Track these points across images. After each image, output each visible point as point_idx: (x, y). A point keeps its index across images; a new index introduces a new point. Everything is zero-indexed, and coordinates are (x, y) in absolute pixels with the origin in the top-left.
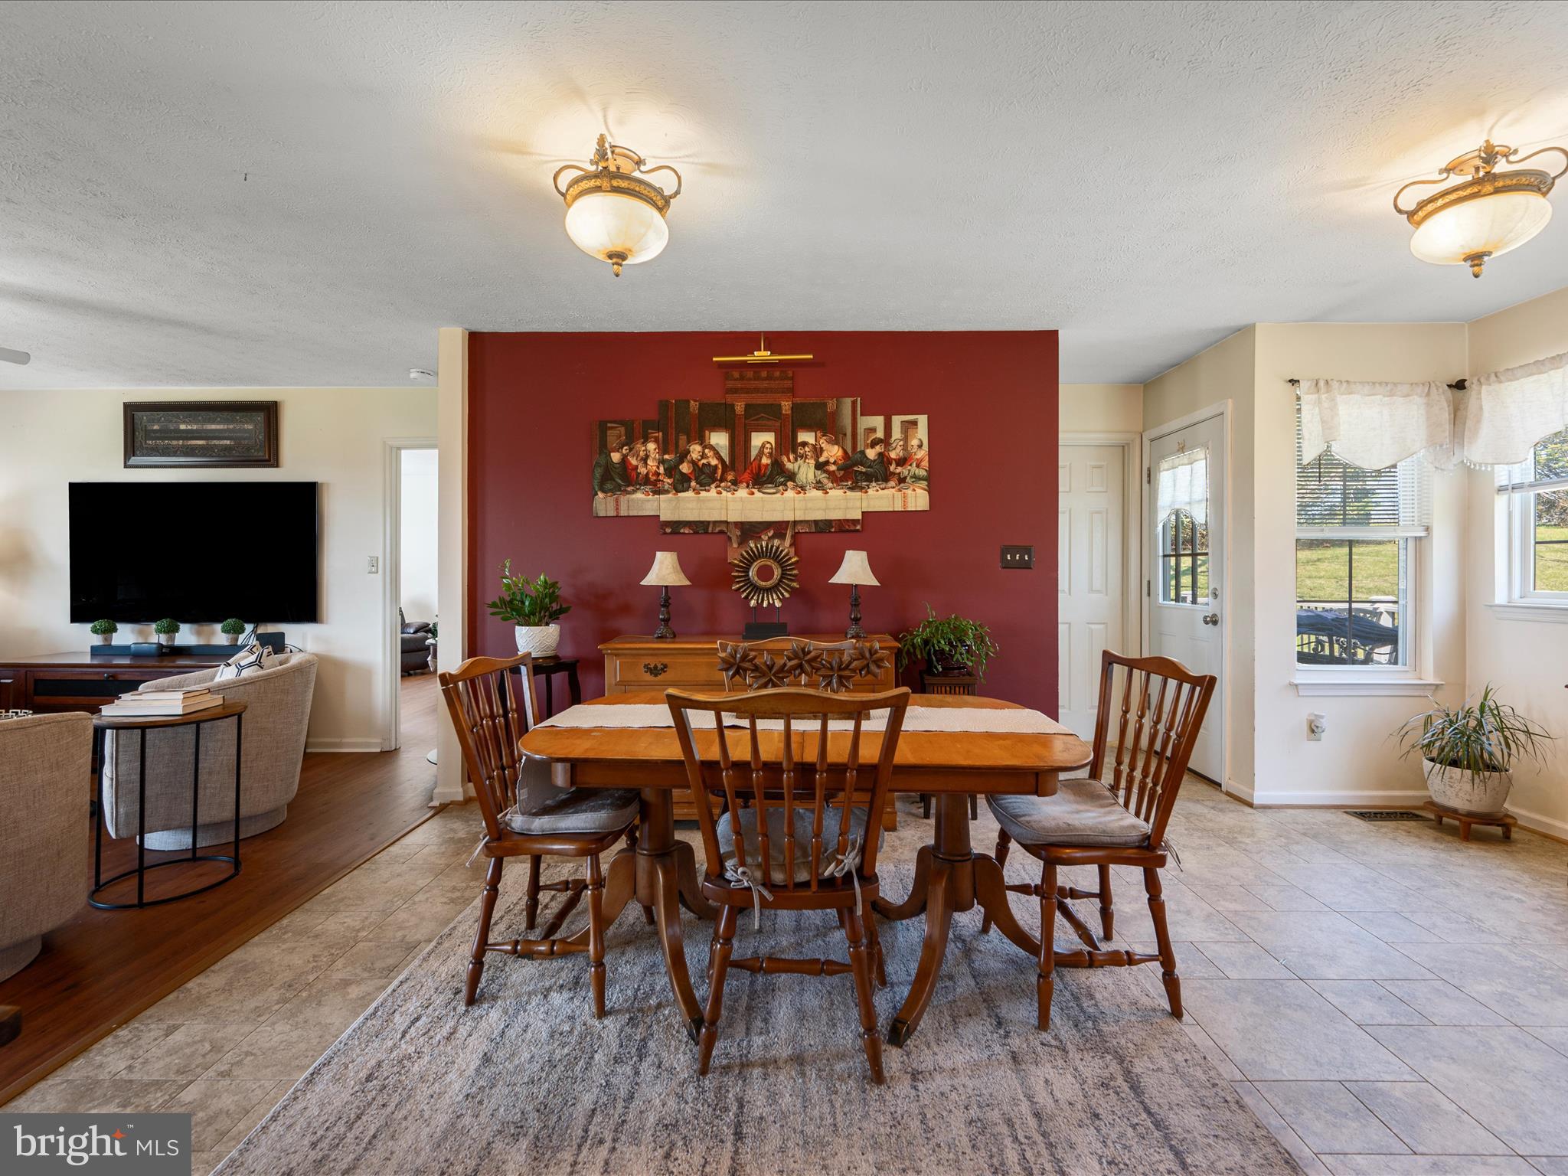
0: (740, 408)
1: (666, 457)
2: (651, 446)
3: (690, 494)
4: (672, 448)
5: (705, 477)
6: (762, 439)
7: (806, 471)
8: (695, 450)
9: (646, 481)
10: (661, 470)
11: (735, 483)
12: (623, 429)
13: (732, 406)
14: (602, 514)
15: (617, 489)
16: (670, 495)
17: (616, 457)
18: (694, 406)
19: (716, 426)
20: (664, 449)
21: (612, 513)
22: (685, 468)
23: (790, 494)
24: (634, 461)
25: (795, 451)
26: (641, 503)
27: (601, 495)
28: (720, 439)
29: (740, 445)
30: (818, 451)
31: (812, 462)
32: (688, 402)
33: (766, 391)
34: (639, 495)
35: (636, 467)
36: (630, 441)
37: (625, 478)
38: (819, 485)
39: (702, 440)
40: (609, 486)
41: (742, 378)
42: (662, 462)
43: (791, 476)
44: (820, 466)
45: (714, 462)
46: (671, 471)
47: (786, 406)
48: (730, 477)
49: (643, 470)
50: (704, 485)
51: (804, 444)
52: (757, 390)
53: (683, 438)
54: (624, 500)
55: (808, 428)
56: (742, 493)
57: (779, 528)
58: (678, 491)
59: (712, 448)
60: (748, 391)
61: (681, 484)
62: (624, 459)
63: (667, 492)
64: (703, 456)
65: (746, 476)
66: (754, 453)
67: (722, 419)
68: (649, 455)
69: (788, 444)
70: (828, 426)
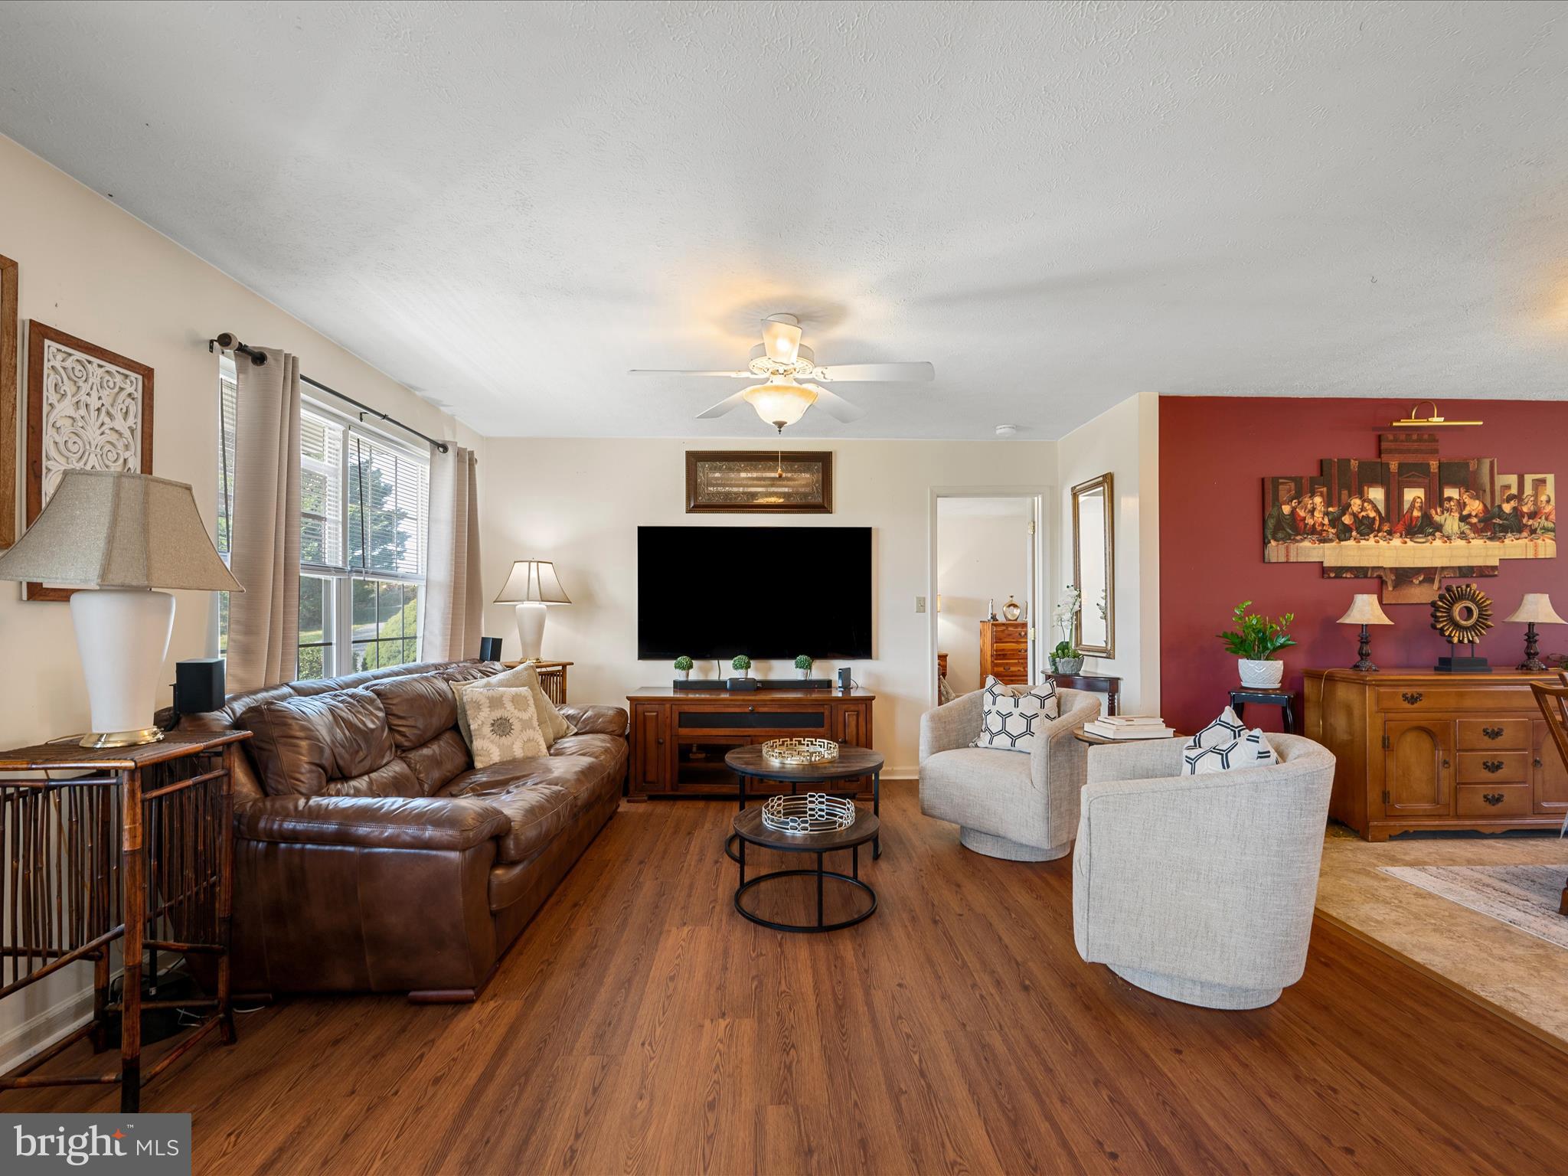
0: (1394, 466)
1: (1330, 509)
2: (1318, 500)
3: (1351, 542)
4: (1335, 501)
5: (1365, 527)
6: (1413, 495)
7: (1451, 523)
8: (1356, 503)
9: (1313, 531)
10: (1326, 521)
11: (1390, 533)
12: (1293, 485)
13: (1388, 464)
14: (1274, 560)
15: (1288, 538)
16: (1334, 544)
17: (1286, 509)
18: (1354, 464)
19: (1373, 483)
20: (1328, 503)
21: (1283, 559)
22: (1347, 519)
23: (1438, 543)
24: (1302, 513)
25: (1441, 506)
26: (1309, 550)
27: (1273, 543)
28: (1377, 494)
29: (1394, 499)
30: (1462, 505)
31: (1457, 515)
32: (1349, 460)
33: (1416, 451)
34: (1306, 544)
35: (1304, 519)
36: (1298, 496)
37: (1295, 529)
38: (1463, 536)
39: (1361, 495)
40: (1280, 535)
41: (1395, 440)
42: (1327, 514)
43: (1439, 528)
44: (1463, 519)
45: (1372, 514)
46: (1335, 521)
47: (1434, 465)
48: (1386, 528)
49: (1310, 521)
50: (1364, 535)
51: (1450, 499)
52: (1408, 451)
53: (1345, 493)
54: (1293, 547)
55: (1454, 484)
56: (1396, 542)
57: (1429, 574)
58: (1341, 540)
59: (1370, 502)
60: (1401, 452)
61: (1344, 534)
62: (1293, 511)
63: (1331, 541)
64: (1363, 509)
65: (1400, 527)
66: (1406, 506)
67: (1377, 477)
68: (1316, 508)
69: (1435, 499)
70: (1470, 484)
